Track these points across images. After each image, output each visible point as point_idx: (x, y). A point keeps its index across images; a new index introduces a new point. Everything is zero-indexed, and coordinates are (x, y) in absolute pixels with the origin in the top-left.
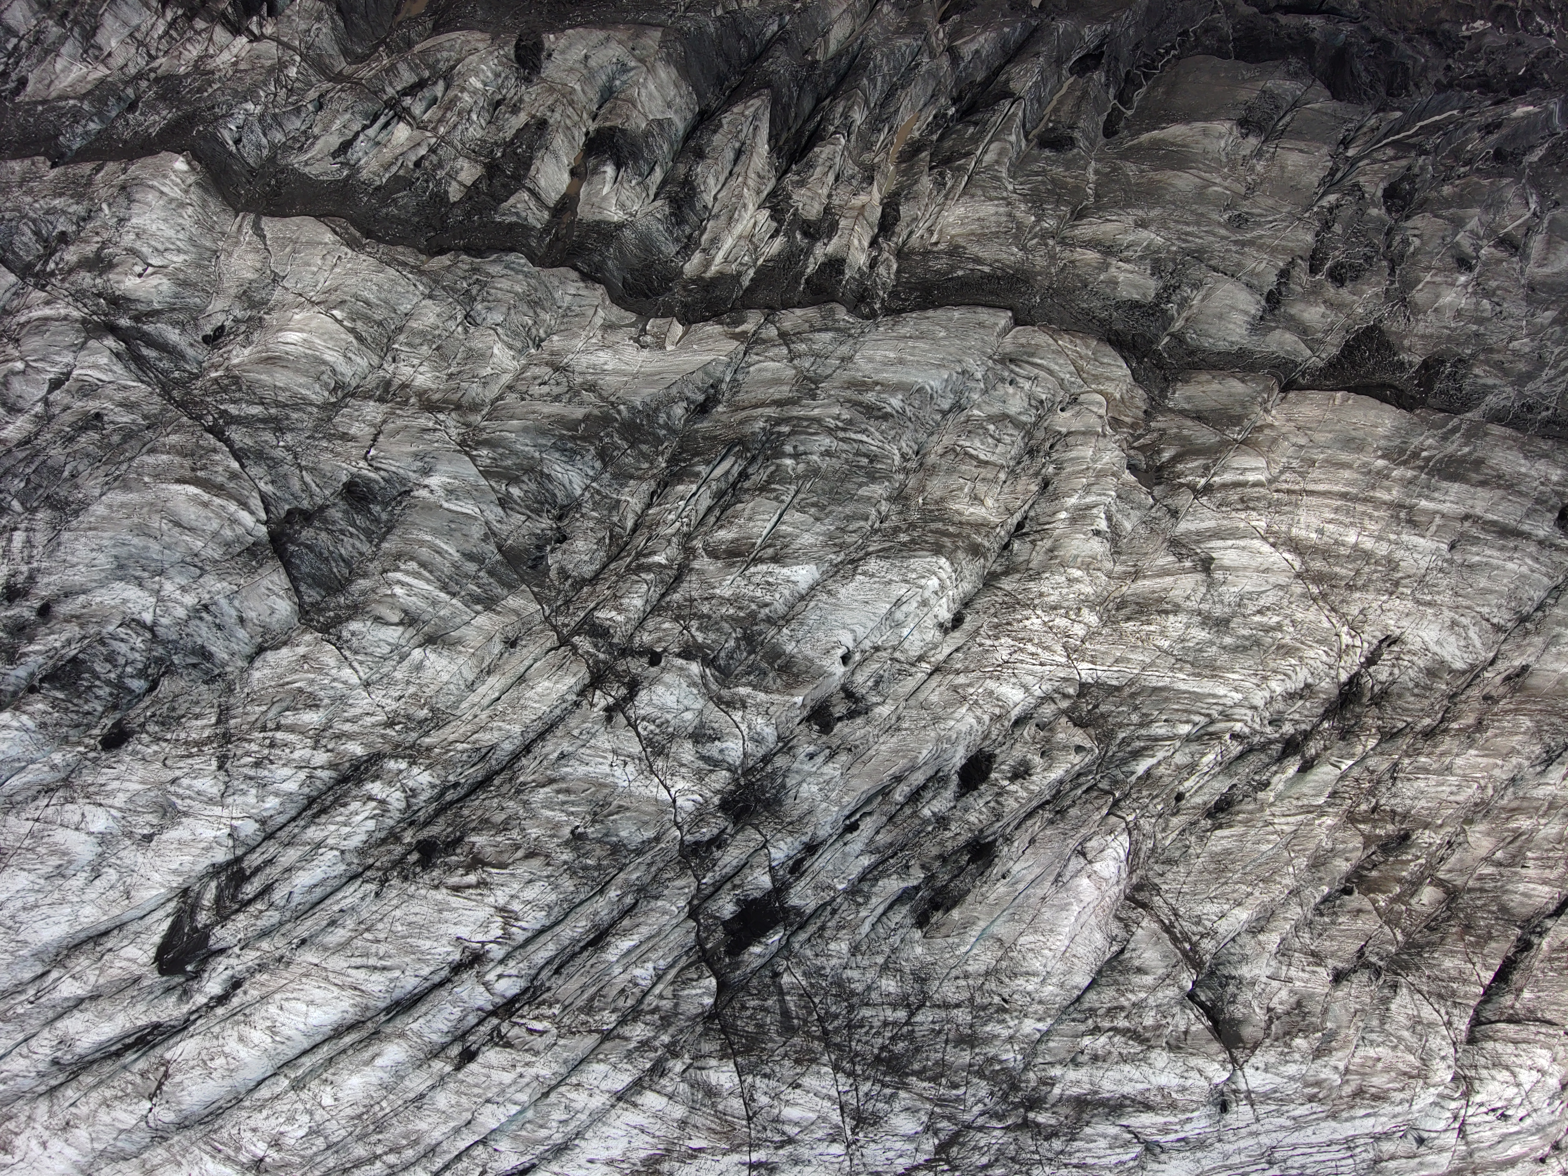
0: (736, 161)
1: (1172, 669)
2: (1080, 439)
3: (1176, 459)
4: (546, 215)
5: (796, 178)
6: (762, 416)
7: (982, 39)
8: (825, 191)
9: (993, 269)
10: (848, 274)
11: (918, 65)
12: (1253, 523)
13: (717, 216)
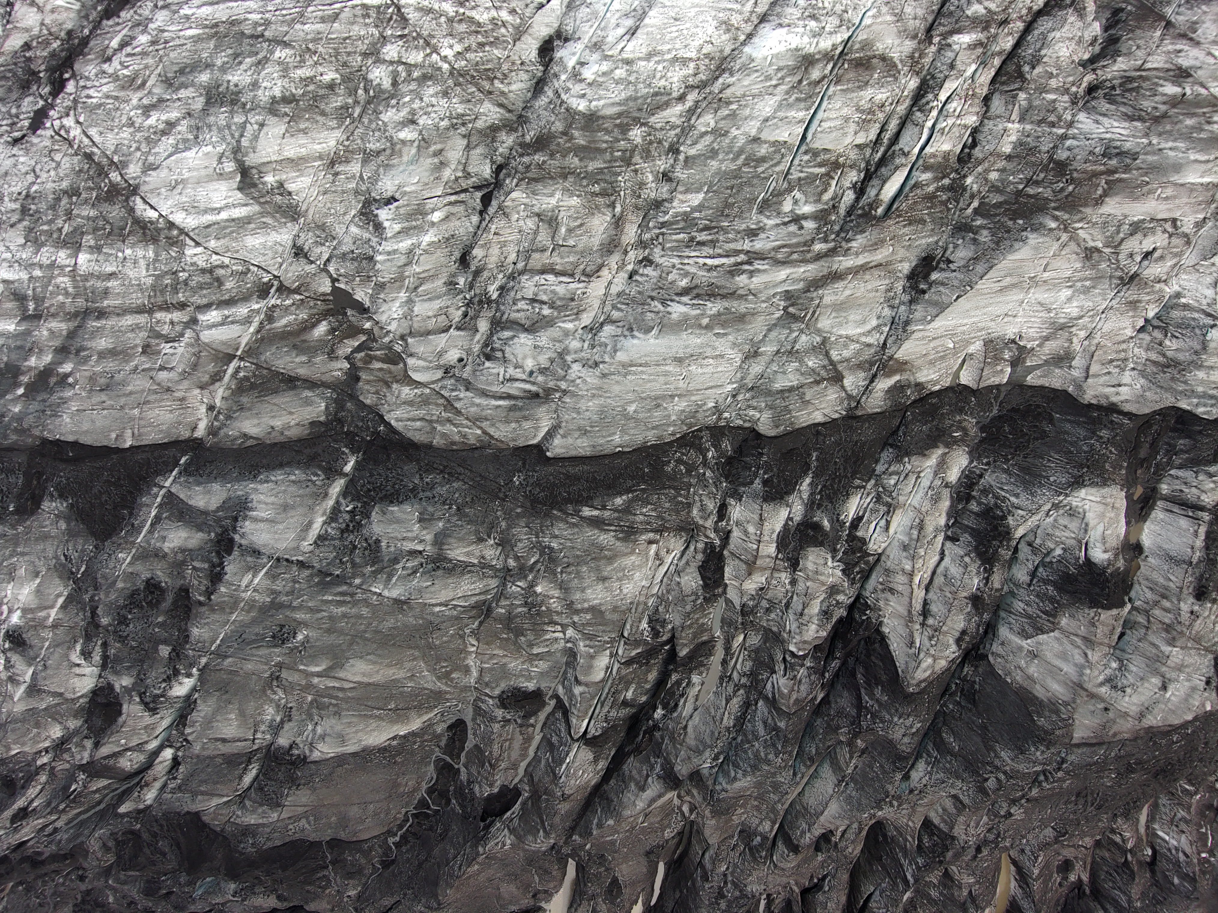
0: (925, 603)
1: (267, 23)
2: (431, 324)
3: (308, 326)
4: (1164, 488)
5: (841, 598)
6: (857, 254)
7: (640, 805)
8: (801, 586)
9: (577, 513)
10: (757, 484)
11: (716, 758)
12: (200, 250)
13: (937, 530)
